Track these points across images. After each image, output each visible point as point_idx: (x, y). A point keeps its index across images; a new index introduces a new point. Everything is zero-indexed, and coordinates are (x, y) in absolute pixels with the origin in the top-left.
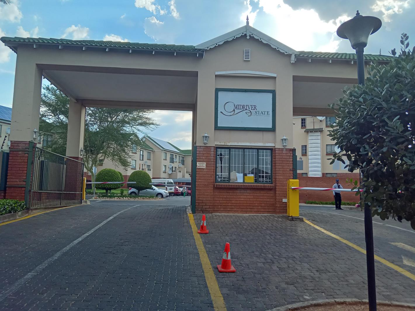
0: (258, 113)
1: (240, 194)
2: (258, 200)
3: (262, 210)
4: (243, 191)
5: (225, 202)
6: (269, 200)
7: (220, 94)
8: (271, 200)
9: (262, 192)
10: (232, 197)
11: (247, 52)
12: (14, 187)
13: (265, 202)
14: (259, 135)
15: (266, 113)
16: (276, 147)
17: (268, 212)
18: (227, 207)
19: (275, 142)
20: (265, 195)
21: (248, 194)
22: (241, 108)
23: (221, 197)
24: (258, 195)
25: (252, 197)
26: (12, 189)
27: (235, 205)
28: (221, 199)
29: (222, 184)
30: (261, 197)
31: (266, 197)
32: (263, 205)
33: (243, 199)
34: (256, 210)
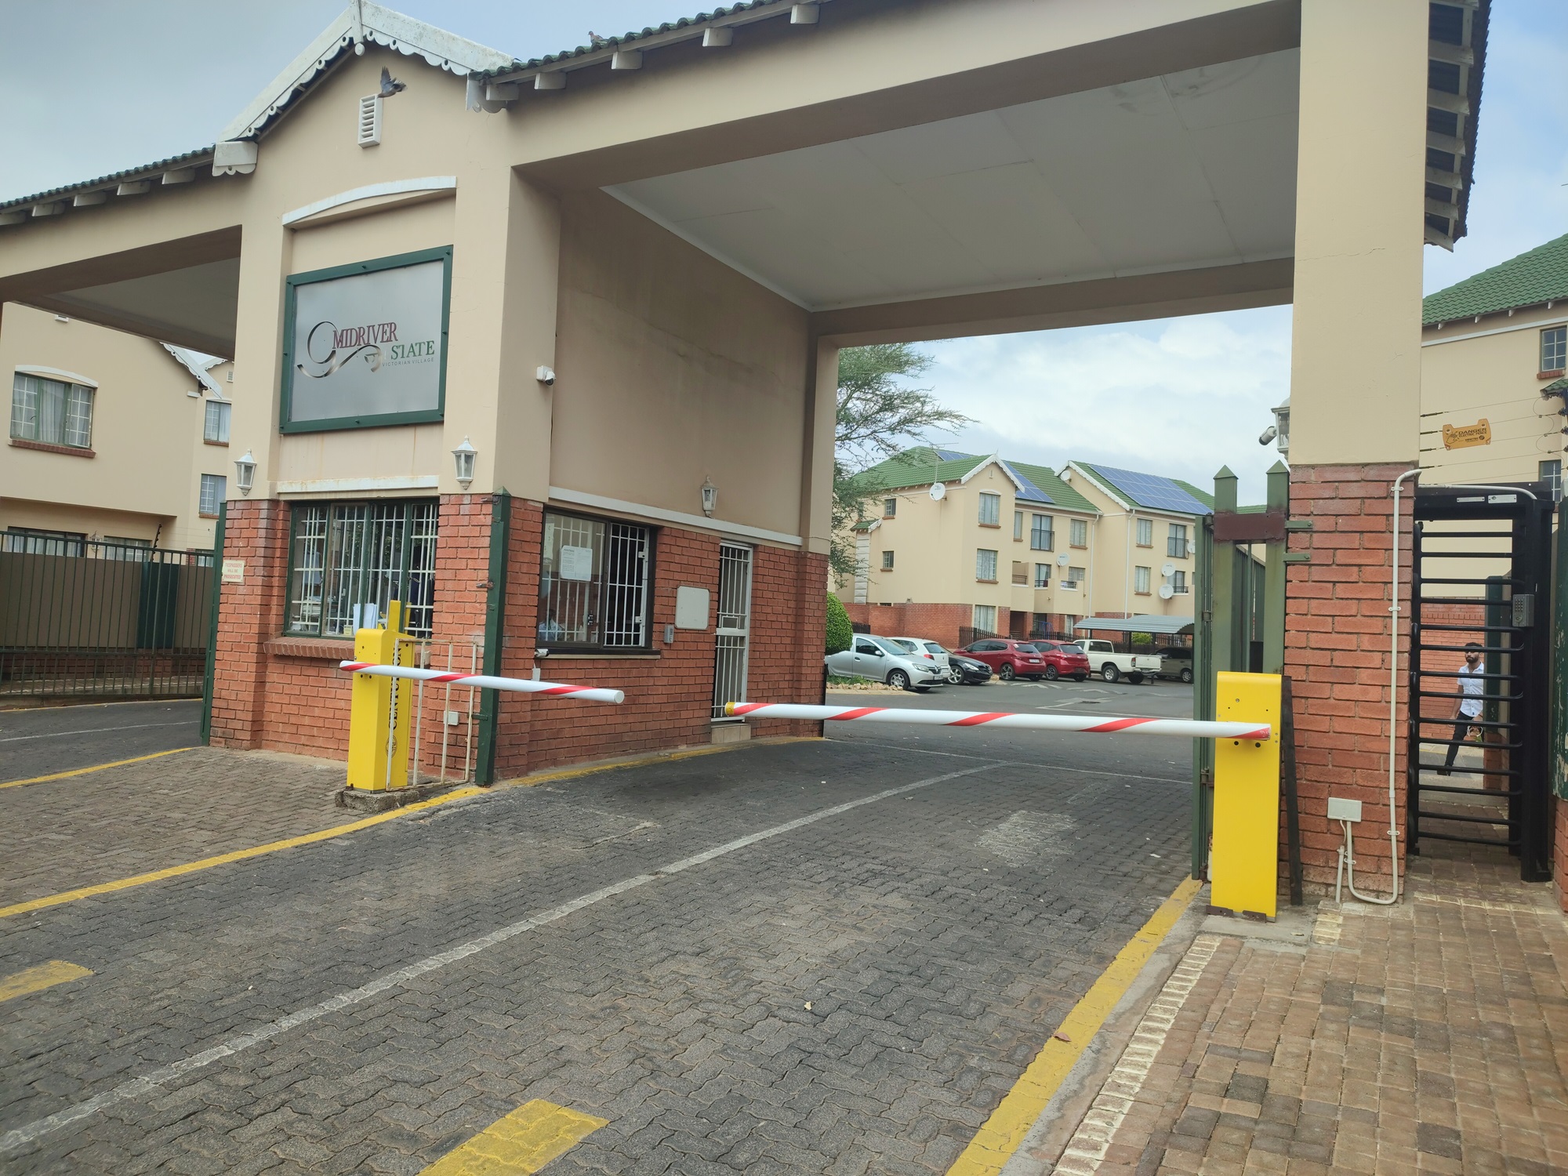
0: (399, 351)
1: (334, 683)
10: (314, 692)
15: (424, 348)
16: (441, 489)
22: (353, 342)
23: (287, 689)
27: (320, 723)
28: (287, 699)
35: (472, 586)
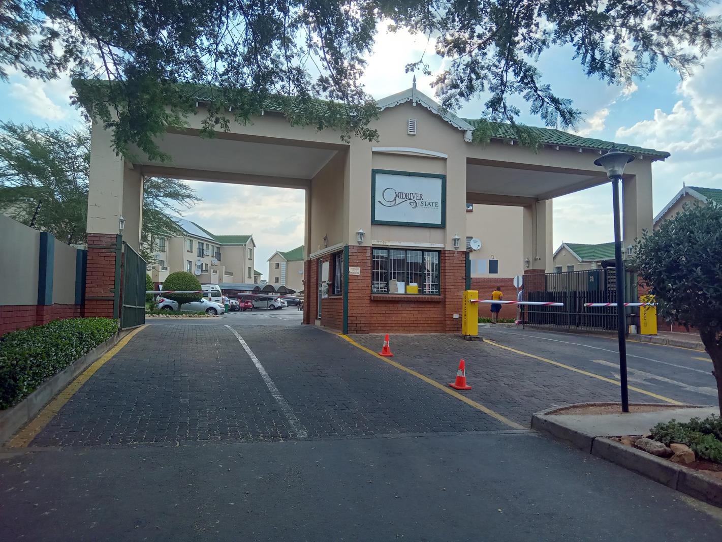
0: (424, 203)
1: (401, 309)
2: (423, 316)
3: (429, 329)
4: (406, 305)
5: (384, 319)
6: (436, 316)
7: (378, 177)
8: (439, 316)
9: (428, 306)
10: (392, 312)
11: (413, 123)
12: (97, 300)
13: (432, 319)
14: (425, 232)
15: (434, 205)
16: (446, 249)
17: (436, 331)
18: (386, 325)
19: (444, 242)
20: (431, 309)
21: (412, 309)
22: (404, 197)
23: (379, 312)
24: (424, 309)
25: (417, 312)
26: (95, 303)
27: (396, 322)
28: (379, 315)
29: (380, 295)
30: (427, 313)
31: (433, 312)
32: (430, 322)
33: (405, 315)
34: (421, 328)
35: (460, 278)
